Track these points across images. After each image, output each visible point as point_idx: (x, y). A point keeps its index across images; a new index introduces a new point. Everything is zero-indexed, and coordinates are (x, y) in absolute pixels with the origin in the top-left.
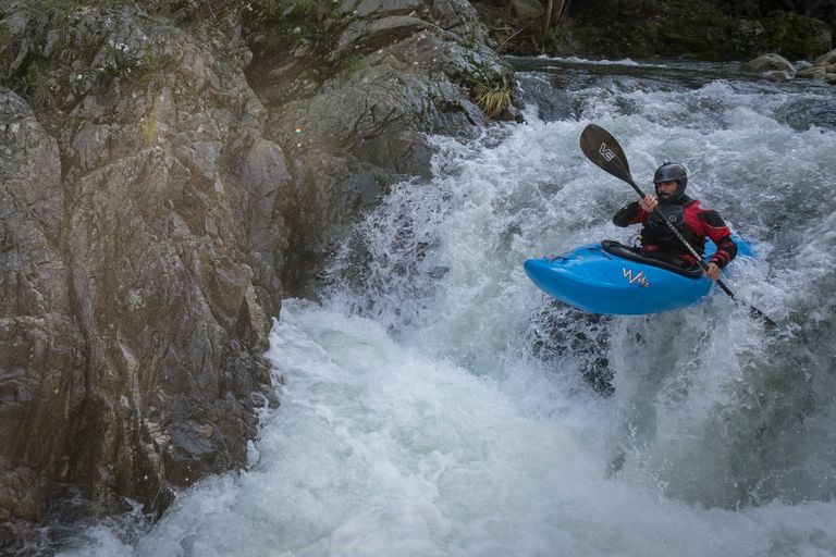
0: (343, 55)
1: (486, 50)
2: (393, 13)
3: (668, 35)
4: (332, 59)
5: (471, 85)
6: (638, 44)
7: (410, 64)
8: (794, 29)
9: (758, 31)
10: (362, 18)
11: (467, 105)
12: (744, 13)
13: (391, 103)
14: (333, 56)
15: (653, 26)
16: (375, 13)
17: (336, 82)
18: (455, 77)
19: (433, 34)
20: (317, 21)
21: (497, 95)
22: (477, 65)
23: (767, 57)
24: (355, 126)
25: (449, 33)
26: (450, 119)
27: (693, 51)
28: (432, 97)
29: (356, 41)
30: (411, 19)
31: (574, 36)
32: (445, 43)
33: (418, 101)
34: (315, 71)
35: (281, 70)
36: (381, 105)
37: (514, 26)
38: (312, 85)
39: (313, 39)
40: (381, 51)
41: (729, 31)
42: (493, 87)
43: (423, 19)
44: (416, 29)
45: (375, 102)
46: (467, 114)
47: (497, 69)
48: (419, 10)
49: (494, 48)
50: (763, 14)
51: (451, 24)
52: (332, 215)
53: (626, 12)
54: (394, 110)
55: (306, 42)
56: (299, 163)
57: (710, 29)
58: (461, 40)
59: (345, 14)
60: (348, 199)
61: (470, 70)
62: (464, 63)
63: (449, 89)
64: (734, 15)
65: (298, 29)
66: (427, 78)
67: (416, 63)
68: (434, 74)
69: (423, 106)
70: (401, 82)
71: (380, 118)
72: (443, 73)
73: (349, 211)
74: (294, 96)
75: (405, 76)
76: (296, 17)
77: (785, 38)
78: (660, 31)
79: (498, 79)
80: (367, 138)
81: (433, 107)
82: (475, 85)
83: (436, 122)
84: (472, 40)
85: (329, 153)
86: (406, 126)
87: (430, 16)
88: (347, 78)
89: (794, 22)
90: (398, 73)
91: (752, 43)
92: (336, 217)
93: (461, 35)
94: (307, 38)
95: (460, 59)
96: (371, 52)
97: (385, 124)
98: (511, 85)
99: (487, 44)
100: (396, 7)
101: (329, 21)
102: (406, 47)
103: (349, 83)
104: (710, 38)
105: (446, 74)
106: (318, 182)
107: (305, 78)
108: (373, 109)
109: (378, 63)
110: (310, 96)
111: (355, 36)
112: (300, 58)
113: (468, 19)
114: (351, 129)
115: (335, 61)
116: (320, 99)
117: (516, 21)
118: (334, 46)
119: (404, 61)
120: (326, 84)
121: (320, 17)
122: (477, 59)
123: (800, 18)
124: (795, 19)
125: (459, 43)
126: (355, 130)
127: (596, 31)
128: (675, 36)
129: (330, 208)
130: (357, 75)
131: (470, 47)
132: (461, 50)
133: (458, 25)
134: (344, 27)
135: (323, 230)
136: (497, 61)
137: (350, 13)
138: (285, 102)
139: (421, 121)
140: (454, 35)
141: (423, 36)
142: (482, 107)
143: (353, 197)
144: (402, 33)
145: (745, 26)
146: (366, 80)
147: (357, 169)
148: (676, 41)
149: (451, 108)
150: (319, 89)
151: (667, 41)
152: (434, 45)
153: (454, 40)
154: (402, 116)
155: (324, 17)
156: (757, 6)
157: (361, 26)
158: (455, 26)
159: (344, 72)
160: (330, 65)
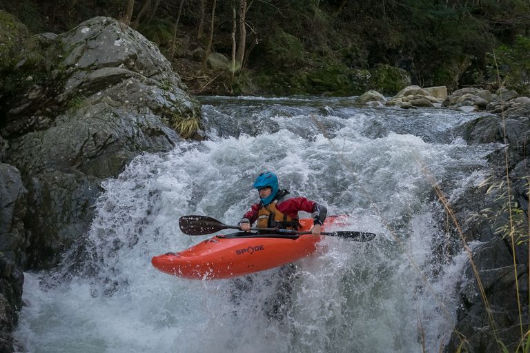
0: (70, 97)
1: (179, 91)
2: (106, 65)
3: (314, 80)
4: (61, 100)
5: (169, 116)
6: (295, 86)
7: (122, 102)
8: (389, 75)
9: (368, 77)
10: (82, 69)
11: (167, 130)
12: (359, 65)
13: (108, 131)
14: (61, 97)
15: (304, 74)
16: (92, 65)
17: (65, 117)
18: (157, 111)
19: (138, 81)
20: (46, 72)
21: (189, 123)
22: (173, 101)
23: (369, 93)
24: (81, 149)
25: (151, 80)
26: (154, 141)
27: (330, 90)
28: (139, 125)
29: (79, 86)
30: (121, 69)
31: (253, 82)
32: (148, 87)
33: (129, 129)
34: (48, 109)
35: (18, 109)
36: (100, 133)
37: (210, 75)
38: (47, 120)
39: (44, 85)
40: (99, 93)
41: (350, 77)
42: (186, 117)
43: (130, 69)
44: (124, 77)
45: (95, 131)
46: (167, 137)
47: (188, 104)
48: (126, 63)
49: (185, 90)
50: (371, 66)
51: (152, 73)
52: (66, 218)
53: (286, 65)
54: (111, 136)
55: (37, 87)
56: (35, 180)
57: (339, 76)
58: (159, 84)
59: (68, 67)
60: (78, 204)
61: (168, 106)
62: (164, 101)
63: (152, 120)
64: (353, 67)
65: (30, 78)
66: (136, 112)
67: (127, 101)
68: (141, 109)
69: (133, 132)
70: (116, 115)
71: (100, 143)
72: (148, 108)
73: (79, 213)
74: (31, 129)
75: (119, 112)
76: (28, 68)
77: (385, 81)
78: (308, 78)
79: (189, 111)
80: (91, 158)
81: (141, 133)
82: (171, 116)
83: (143, 143)
84: (169, 84)
85: (61, 170)
86: (120, 147)
87: (135, 67)
88: (74, 113)
89: (389, 71)
90: (113, 109)
91: (365, 84)
92: (69, 219)
93: (160, 81)
94: (39, 84)
95: (160, 98)
96: (92, 94)
97: (104, 146)
98: (199, 115)
99: (180, 87)
100: (109, 61)
101: (56, 71)
102: (118, 90)
103: (76, 118)
104: (339, 81)
105: (150, 108)
106: (52, 193)
107: (40, 115)
108: (94, 136)
109: (98, 102)
110: (45, 128)
111: (78, 83)
112: (34, 100)
113: (164, 70)
114: (77, 151)
115: (63, 101)
116: (52, 130)
117: (211, 71)
118: (62, 90)
119: (118, 100)
120: (58, 119)
121: (48, 68)
122: (173, 98)
123: (392, 68)
124: (389, 69)
125: (158, 86)
126: (81, 153)
127: (267, 78)
128: (319, 80)
129: (64, 212)
130: (81, 111)
131: (167, 89)
132: (161, 91)
133: (157, 73)
134: (70, 76)
135: (58, 229)
136: (187, 99)
137: (73, 65)
138: (23, 134)
139: (133, 143)
140: (154, 81)
141: (131, 82)
142: (178, 131)
143: (82, 203)
144: (115, 80)
145: (360, 73)
146: (88, 115)
147: (83, 181)
148: (319, 84)
149: (154, 133)
150: (52, 123)
151: (314, 84)
152: (139, 88)
153: (154, 84)
154: (117, 140)
155: (52, 68)
156: (366, 61)
157: (83, 74)
158: (155, 74)
159: (72, 110)
160: (60, 104)
